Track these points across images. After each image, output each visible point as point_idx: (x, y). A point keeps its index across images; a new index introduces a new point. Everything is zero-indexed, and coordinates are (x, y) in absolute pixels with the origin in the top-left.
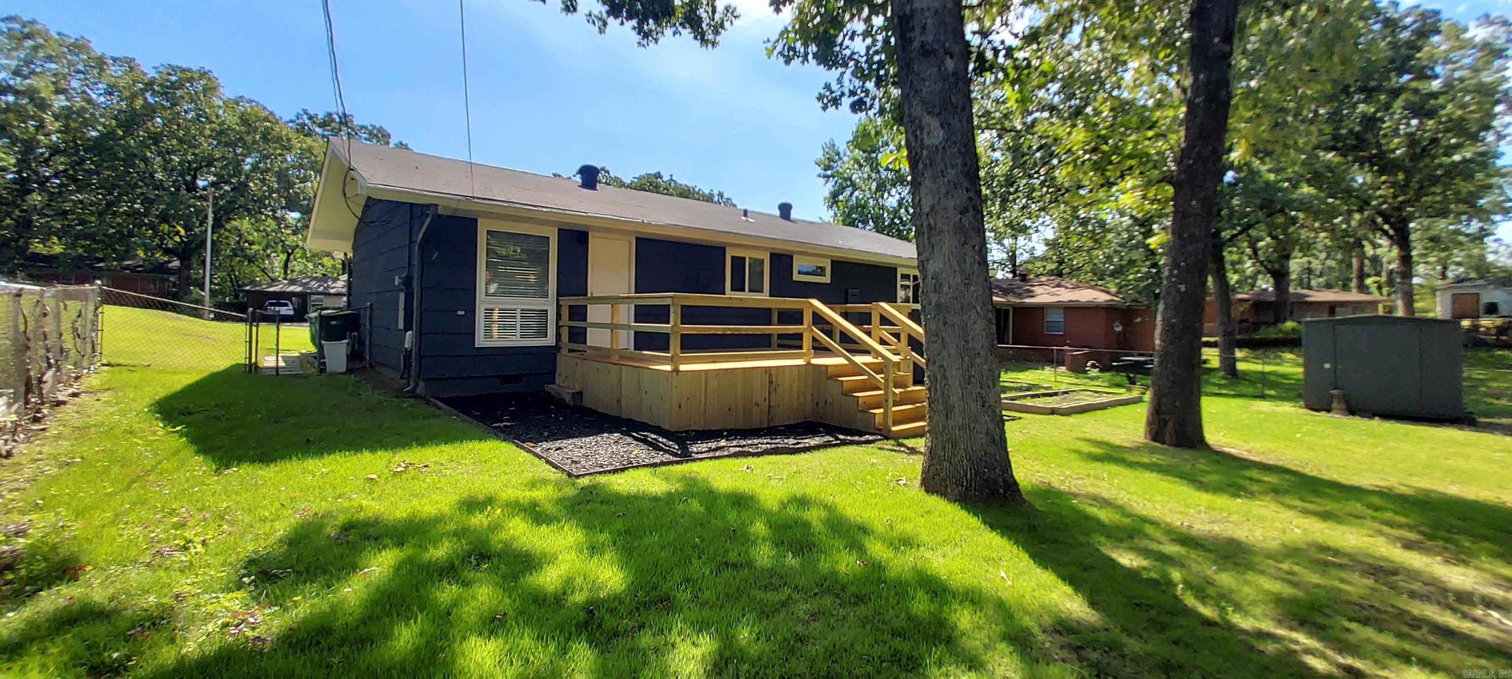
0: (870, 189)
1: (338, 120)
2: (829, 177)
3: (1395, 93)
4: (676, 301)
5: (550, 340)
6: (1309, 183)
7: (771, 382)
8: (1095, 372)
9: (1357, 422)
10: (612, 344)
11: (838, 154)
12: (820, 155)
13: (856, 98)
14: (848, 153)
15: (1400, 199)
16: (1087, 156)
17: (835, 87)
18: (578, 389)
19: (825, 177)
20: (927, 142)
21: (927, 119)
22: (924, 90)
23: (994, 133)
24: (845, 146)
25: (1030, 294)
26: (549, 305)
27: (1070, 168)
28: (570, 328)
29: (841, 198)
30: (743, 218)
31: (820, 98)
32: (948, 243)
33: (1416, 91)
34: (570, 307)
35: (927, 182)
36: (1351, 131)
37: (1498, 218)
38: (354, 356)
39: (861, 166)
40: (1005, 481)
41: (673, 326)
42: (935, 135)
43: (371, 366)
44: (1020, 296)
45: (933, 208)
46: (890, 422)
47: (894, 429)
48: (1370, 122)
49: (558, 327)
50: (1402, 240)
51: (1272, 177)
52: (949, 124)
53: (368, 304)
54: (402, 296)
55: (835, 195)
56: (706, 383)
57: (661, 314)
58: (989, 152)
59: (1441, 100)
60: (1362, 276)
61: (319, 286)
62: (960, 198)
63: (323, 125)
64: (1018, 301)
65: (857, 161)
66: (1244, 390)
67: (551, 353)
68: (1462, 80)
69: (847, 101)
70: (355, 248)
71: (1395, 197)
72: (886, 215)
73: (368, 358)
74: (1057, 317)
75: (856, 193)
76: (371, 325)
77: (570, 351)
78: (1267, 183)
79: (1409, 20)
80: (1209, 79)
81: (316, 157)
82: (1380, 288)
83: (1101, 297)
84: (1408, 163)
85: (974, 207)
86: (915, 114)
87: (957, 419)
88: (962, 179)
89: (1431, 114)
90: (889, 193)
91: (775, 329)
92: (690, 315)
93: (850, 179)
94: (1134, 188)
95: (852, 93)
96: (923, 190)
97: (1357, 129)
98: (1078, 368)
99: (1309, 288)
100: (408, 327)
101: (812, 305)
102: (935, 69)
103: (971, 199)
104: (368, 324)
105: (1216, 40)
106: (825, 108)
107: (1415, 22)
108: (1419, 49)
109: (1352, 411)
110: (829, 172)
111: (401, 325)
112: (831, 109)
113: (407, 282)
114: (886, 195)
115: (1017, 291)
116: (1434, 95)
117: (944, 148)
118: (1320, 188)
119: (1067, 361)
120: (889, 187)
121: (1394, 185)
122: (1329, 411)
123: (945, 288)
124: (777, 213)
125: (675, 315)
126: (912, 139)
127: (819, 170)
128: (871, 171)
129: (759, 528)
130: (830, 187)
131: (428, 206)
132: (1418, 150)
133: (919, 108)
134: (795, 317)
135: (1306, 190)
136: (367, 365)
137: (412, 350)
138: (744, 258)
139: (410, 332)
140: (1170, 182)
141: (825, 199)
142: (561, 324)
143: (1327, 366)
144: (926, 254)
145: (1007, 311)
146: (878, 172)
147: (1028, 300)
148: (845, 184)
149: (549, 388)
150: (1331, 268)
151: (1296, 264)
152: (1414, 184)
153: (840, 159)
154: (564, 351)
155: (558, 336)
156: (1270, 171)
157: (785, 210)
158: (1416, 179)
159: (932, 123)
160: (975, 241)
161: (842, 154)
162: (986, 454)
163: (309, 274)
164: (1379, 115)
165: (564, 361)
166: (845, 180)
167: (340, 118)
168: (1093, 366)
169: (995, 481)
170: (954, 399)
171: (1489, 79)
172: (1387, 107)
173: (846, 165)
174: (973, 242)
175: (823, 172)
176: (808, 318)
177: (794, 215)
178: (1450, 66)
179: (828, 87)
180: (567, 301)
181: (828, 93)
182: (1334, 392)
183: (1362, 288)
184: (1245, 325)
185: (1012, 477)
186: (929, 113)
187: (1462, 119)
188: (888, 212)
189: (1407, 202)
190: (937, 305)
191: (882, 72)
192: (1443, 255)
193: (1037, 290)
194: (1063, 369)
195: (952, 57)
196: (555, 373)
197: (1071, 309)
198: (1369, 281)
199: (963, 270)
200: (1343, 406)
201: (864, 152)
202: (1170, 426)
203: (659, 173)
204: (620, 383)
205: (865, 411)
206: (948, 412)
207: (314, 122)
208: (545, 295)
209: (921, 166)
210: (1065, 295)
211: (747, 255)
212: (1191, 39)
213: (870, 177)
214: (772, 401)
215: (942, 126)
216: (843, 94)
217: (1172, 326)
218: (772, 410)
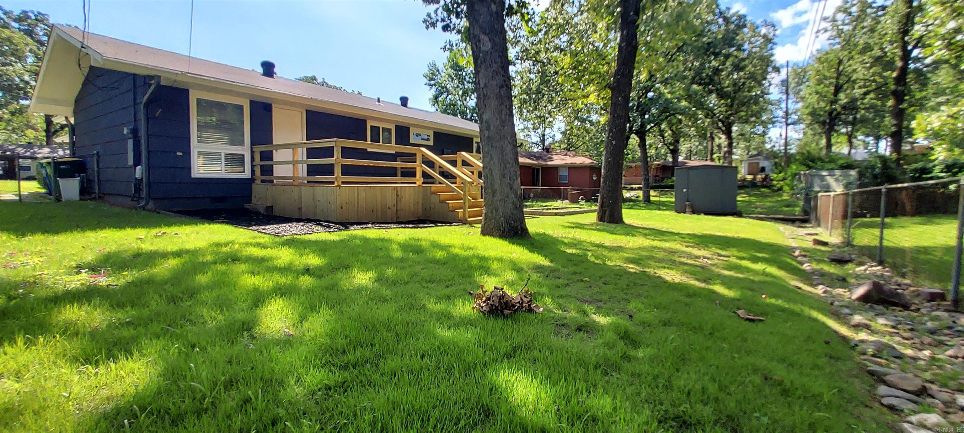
0: (458, 94)
1: (33, 17)
2: (432, 86)
3: (727, 56)
4: (338, 143)
5: (247, 174)
6: (686, 100)
7: (397, 195)
8: (583, 202)
9: (695, 216)
10: (294, 173)
11: (438, 71)
12: (426, 71)
13: (445, 23)
14: (445, 71)
15: (729, 113)
16: (571, 71)
17: (433, 15)
18: (269, 204)
19: (430, 85)
20: (483, 48)
21: (482, 37)
22: (481, 21)
23: (531, 63)
24: (443, 66)
25: (551, 159)
26: (245, 150)
27: (563, 78)
28: (261, 166)
29: (440, 99)
30: (377, 103)
31: (425, 21)
32: (493, 103)
33: (736, 57)
34: (261, 152)
35: (483, 71)
36: (707, 75)
37: (770, 126)
38: (85, 191)
39: (452, 79)
40: (521, 227)
41: (337, 160)
42: (486, 45)
43: (100, 197)
44: (545, 160)
45: (485, 85)
46: (467, 216)
47: (469, 219)
48: (717, 71)
49: (253, 166)
50: (728, 133)
51: (669, 96)
52: (494, 40)
53: (95, 152)
54: (130, 142)
55: (436, 98)
56: (358, 194)
57: (328, 152)
58: (528, 75)
59: (747, 62)
60: (712, 154)
61: (26, 152)
62: (499, 80)
63: (18, 20)
64: (544, 163)
65: (450, 76)
66: (651, 207)
67: (247, 184)
68: (755, 53)
69: (440, 25)
70: (76, 113)
71: (726, 112)
72: (468, 111)
73: (97, 191)
74: (564, 173)
75: (450, 96)
76: (98, 166)
77: (262, 181)
78: (667, 99)
79: (735, 18)
80: (628, 33)
81: (16, 46)
82: (719, 160)
83: (587, 161)
84: (732, 95)
85: (507, 85)
86: (476, 33)
87: (498, 197)
88: (500, 69)
89: (742, 69)
90: (470, 98)
91: (398, 164)
92: (347, 152)
93: (446, 87)
94: (595, 91)
95: (443, 20)
96: (481, 75)
97: (710, 74)
98: (574, 201)
99: (690, 159)
100: (137, 162)
101: (422, 151)
102: (486, 9)
103: (505, 81)
104: (95, 166)
105: (632, 13)
106: (427, 28)
107: (736, 20)
108: (738, 35)
109: (694, 212)
110: (432, 82)
111: (131, 162)
112: (431, 29)
113: (135, 132)
114: (468, 98)
115: (544, 158)
116: (743, 60)
117: (491, 53)
118: (690, 103)
119: (569, 196)
120: (470, 94)
121: (726, 105)
122: (685, 213)
123: (492, 128)
124: (399, 103)
125: (337, 153)
126: (474, 46)
127: (426, 81)
128: (459, 82)
129: (395, 246)
130: (433, 92)
131: (152, 77)
132: (737, 88)
133: (478, 30)
134: (411, 157)
135: (684, 103)
136: (97, 196)
137: (142, 179)
138: (379, 128)
139: (140, 167)
140: (609, 88)
141: (430, 99)
142: (254, 164)
143: (685, 190)
144: (482, 110)
145: (538, 170)
146: (463, 84)
147: (549, 163)
148: (442, 90)
149: (247, 206)
150: (700, 150)
151: (683, 147)
152: (735, 106)
153: (439, 74)
154: (258, 182)
155: (253, 172)
156: (669, 93)
157: (404, 101)
158: (736, 102)
159: (485, 39)
160: (507, 103)
161: (440, 71)
162: (512, 214)
163: (14, 142)
164: (720, 67)
165: (258, 188)
166: (442, 87)
167: (35, 15)
168: (582, 199)
169: (517, 226)
170: (497, 186)
171: (766, 54)
172: (724, 63)
173: (443, 78)
174: (505, 104)
175: (428, 82)
176: (419, 159)
177: (409, 104)
178: (751, 45)
179: (429, 15)
180: (258, 149)
181: (429, 19)
182: (687, 203)
183: (712, 160)
184: (657, 178)
185: (525, 226)
186: (483, 33)
187: (754, 73)
188: (470, 109)
189: (731, 115)
190: (488, 137)
191: (459, 10)
192: (748, 144)
193: (555, 157)
194: (567, 201)
195: (495, 3)
196: (251, 196)
197: (572, 168)
198: (714, 156)
199: (501, 118)
200: (691, 210)
201: (455, 70)
202: (607, 212)
203: (315, 77)
204: (300, 197)
205: (453, 211)
206: (494, 193)
207: (9, 17)
208: (242, 143)
209: (479, 62)
210: (569, 160)
211: (381, 125)
212: (620, 11)
213: (458, 86)
214: (399, 206)
215: (490, 40)
216: (437, 20)
217: (609, 162)
218: (399, 213)
